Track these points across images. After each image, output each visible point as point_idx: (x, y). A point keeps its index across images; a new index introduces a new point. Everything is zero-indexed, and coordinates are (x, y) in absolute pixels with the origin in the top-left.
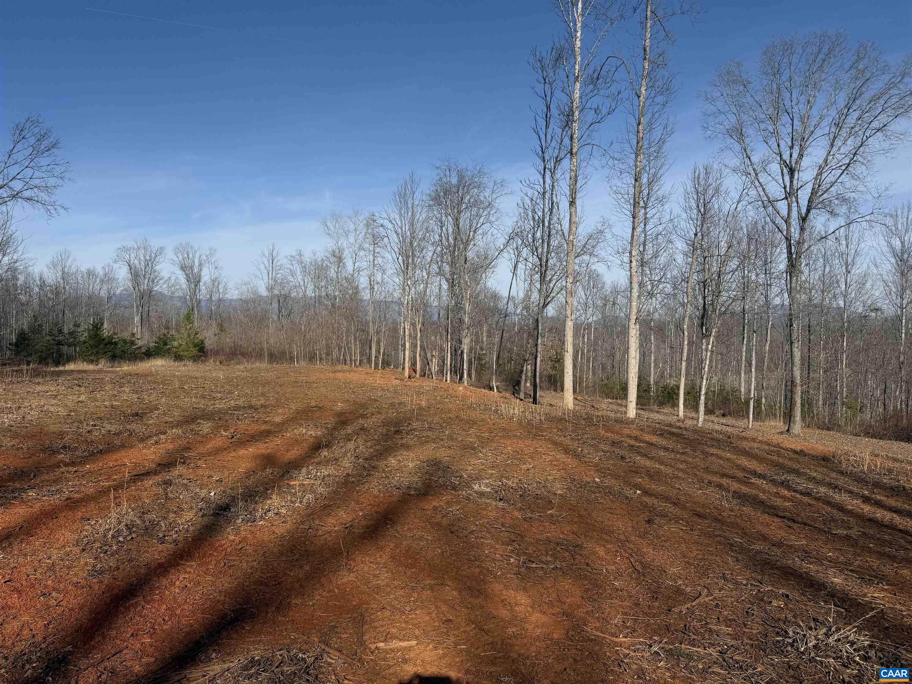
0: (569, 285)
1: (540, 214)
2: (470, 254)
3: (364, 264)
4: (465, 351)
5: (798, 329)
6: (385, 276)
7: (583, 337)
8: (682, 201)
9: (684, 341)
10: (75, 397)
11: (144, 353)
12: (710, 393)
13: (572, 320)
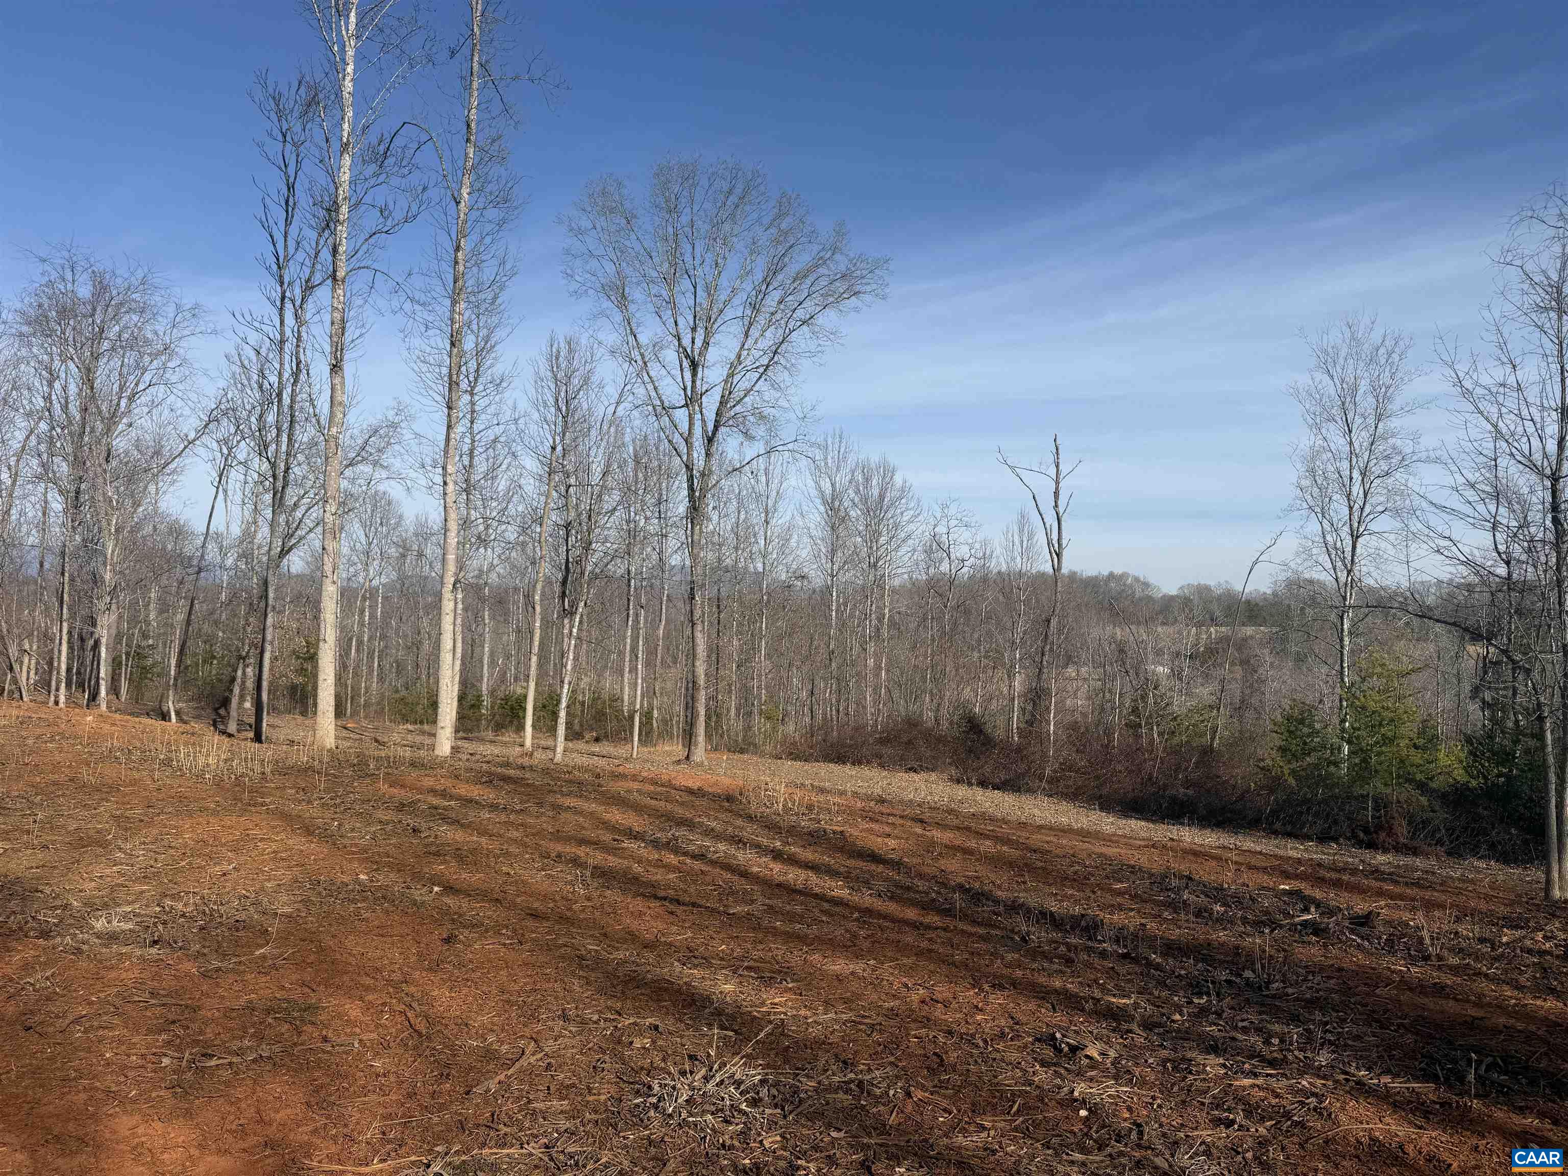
0: (330, 518)
1: (274, 379)
4: (104, 641)
5: (703, 604)
7: (362, 612)
9: (534, 621)
13: (334, 582)
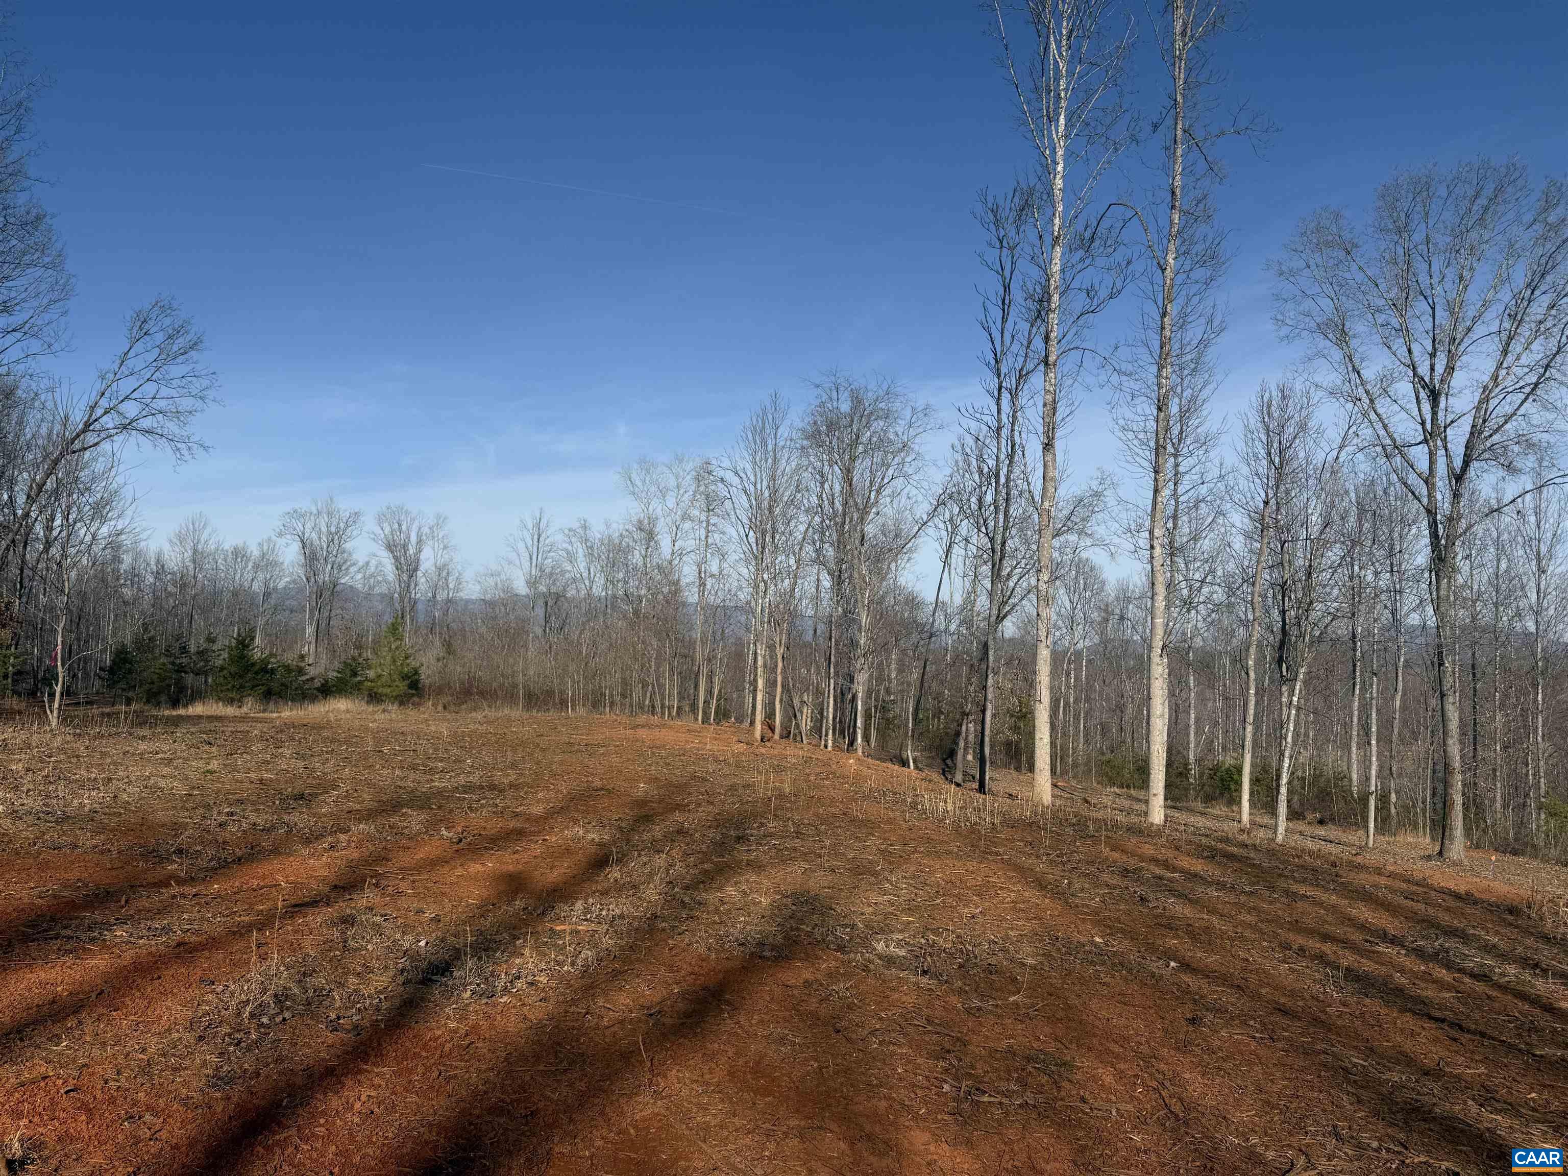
0: (1043, 586)
1: (992, 463)
2: (870, 529)
3: (690, 544)
4: (860, 695)
5: (1454, 672)
6: (725, 565)
7: (1068, 675)
8: (1241, 445)
9: (1248, 689)
10: (201, 764)
11: (318, 689)
12: (1296, 782)
13: (1048, 646)
